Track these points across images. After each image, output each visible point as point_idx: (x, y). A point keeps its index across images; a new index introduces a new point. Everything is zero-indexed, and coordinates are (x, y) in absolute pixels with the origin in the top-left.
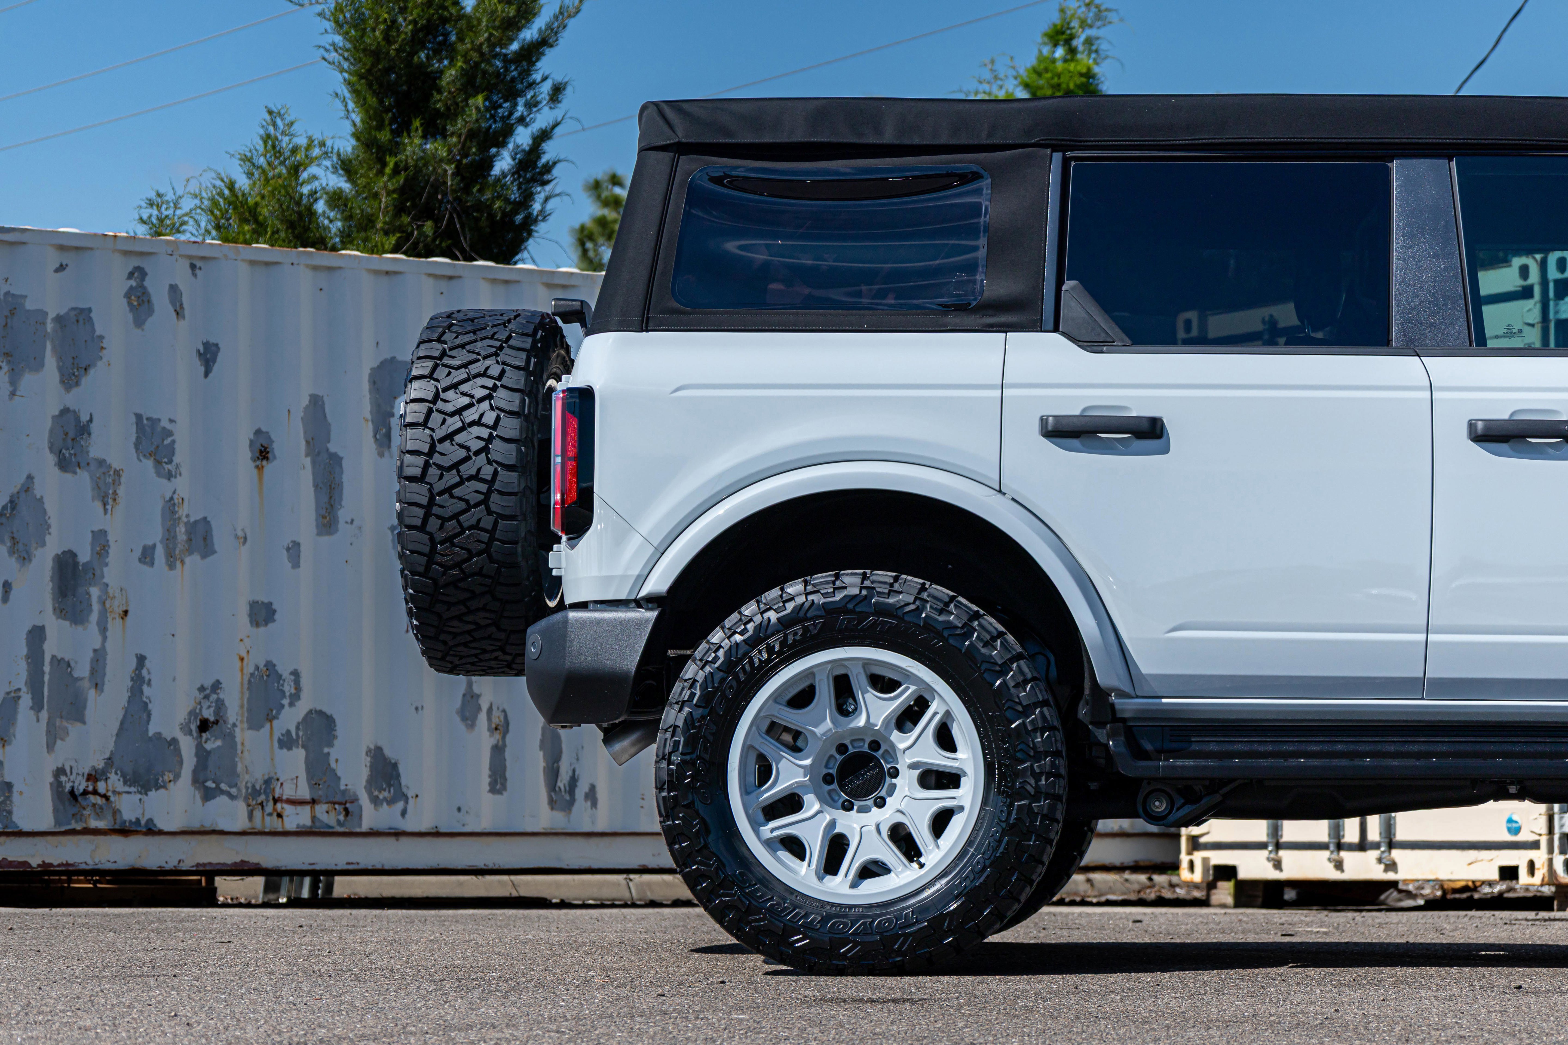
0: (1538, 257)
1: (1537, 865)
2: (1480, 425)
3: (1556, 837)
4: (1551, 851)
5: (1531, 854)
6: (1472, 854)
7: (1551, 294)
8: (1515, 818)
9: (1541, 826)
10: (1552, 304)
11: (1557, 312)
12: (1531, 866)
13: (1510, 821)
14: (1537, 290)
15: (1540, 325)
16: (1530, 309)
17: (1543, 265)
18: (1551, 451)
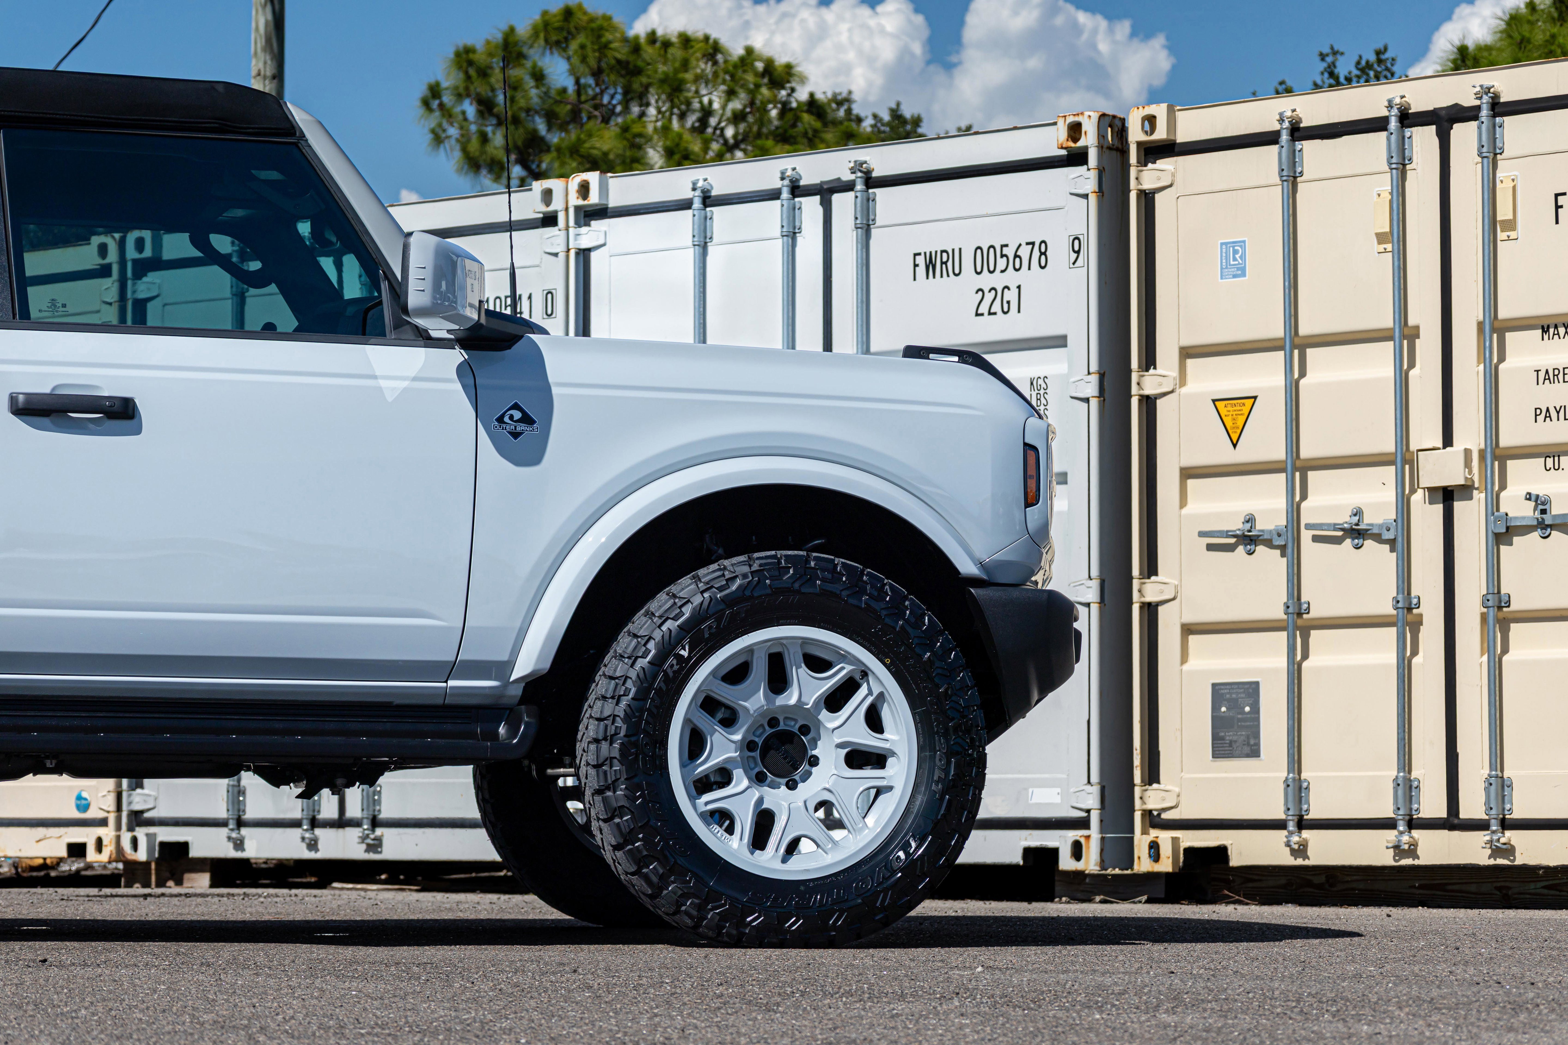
0: (117, 236)
1: (105, 842)
2: (21, 397)
3: (124, 815)
4: (118, 828)
5: (100, 831)
6: (41, 831)
7: (129, 273)
8: (85, 795)
9: (110, 803)
10: (129, 283)
11: (134, 292)
12: (99, 845)
13: (79, 798)
14: (115, 269)
15: (117, 304)
16: (108, 287)
17: (122, 244)
18: (91, 426)
